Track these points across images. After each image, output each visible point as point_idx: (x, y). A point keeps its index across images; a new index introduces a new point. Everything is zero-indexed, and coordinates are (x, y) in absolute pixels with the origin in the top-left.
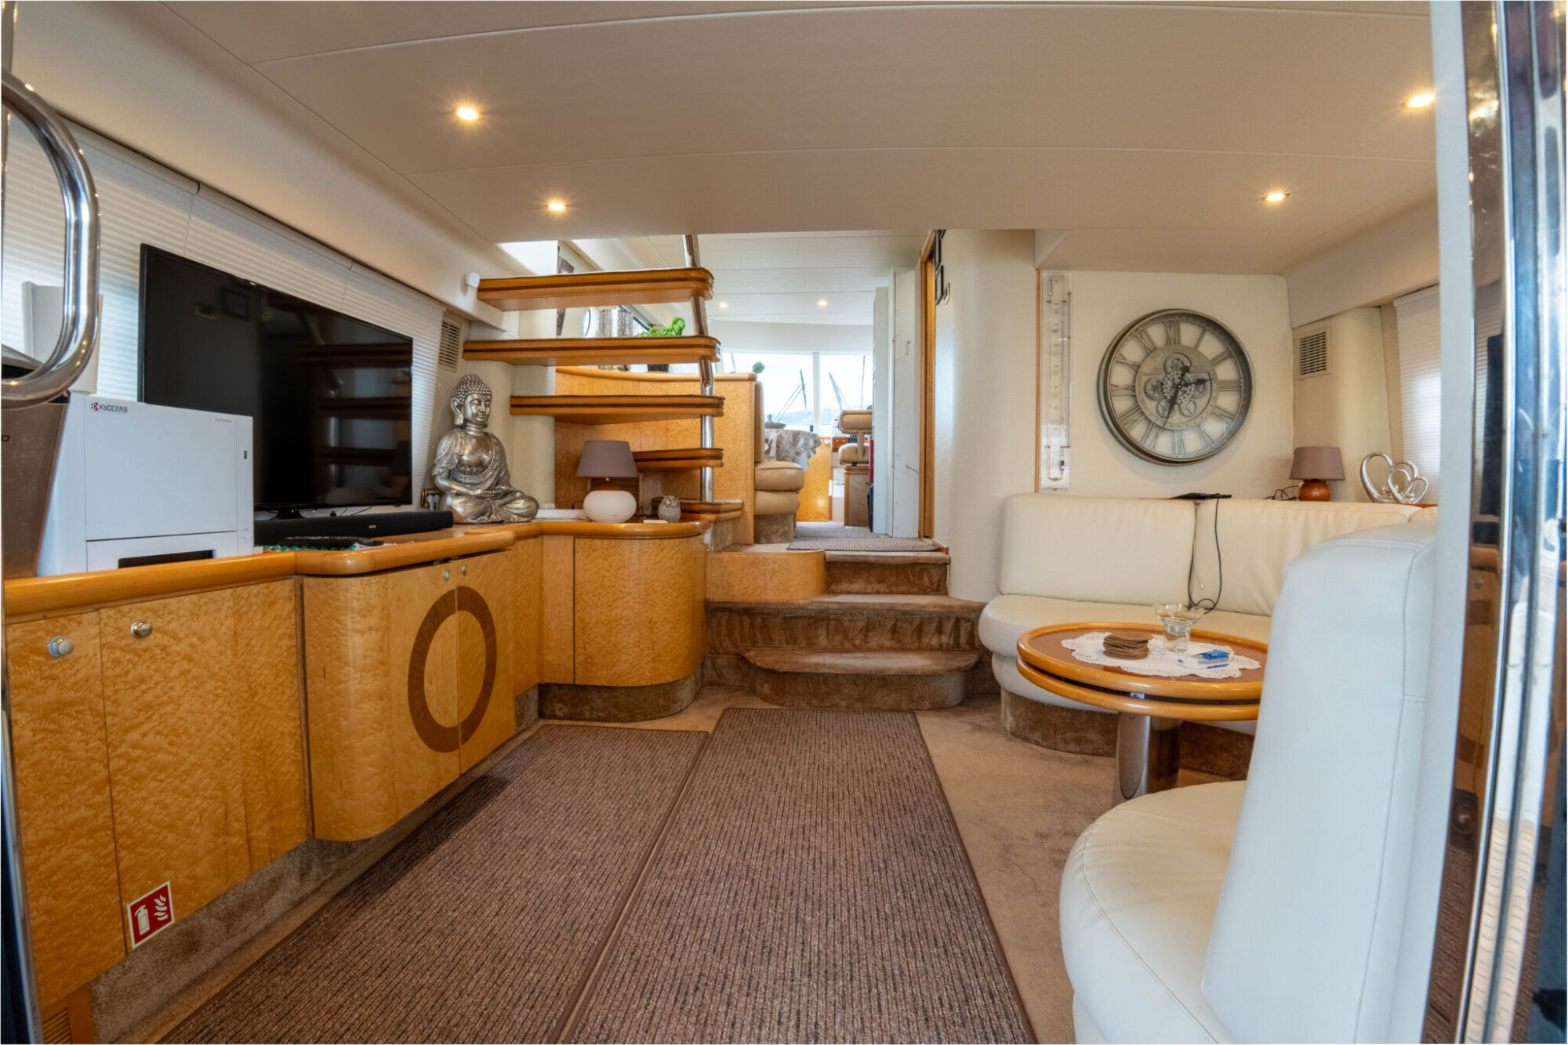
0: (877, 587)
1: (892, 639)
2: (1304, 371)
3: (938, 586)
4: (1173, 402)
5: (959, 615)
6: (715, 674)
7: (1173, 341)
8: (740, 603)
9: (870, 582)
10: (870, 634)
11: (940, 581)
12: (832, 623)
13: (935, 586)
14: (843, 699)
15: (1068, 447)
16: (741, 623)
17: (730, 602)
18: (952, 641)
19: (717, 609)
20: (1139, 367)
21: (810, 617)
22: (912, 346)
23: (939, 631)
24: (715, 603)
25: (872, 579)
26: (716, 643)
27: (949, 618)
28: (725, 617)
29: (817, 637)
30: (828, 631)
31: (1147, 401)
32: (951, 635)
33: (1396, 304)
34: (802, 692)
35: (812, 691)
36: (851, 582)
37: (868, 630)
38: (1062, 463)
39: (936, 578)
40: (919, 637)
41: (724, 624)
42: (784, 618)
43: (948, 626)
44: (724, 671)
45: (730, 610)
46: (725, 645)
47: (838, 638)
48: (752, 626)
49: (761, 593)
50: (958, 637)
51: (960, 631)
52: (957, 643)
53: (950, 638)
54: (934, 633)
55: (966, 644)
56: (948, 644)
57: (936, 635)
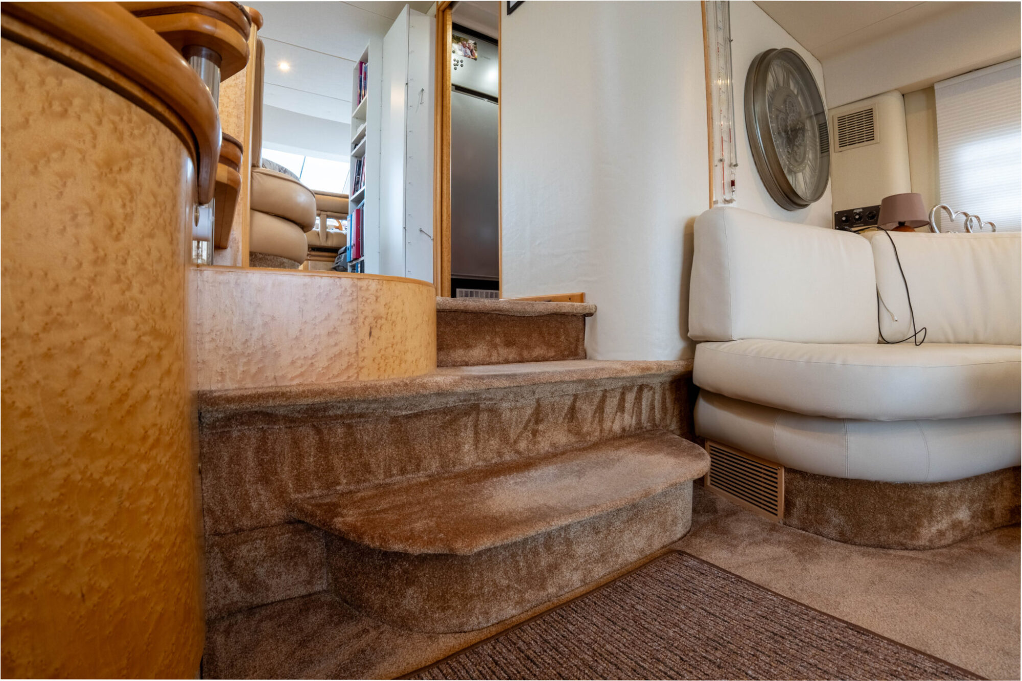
2: (842, 145)
6: (234, 585)
8: (299, 395)
10: (541, 427)
11: (571, 341)
12: (484, 417)
14: (576, 569)
15: (736, 165)
16: (296, 442)
17: (273, 396)
18: (634, 422)
19: (229, 419)
21: (446, 411)
24: (229, 400)
26: (231, 505)
27: (630, 389)
28: (252, 434)
29: (458, 447)
30: (476, 433)
32: (633, 412)
33: (936, 87)
34: (505, 582)
35: (524, 572)
36: (468, 347)
37: (538, 421)
38: (733, 183)
40: (601, 421)
41: (250, 454)
42: (394, 420)
43: (631, 399)
44: (261, 571)
45: (269, 417)
46: (254, 506)
47: (494, 443)
48: (323, 447)
49: (349, 366)
50: (640, 413)
51: (641, 405)
52: (639, 422)
53: (632, 417)
54: (616, 412)
55: (647, 422)
56: (630, 426)
57: (619, 414)
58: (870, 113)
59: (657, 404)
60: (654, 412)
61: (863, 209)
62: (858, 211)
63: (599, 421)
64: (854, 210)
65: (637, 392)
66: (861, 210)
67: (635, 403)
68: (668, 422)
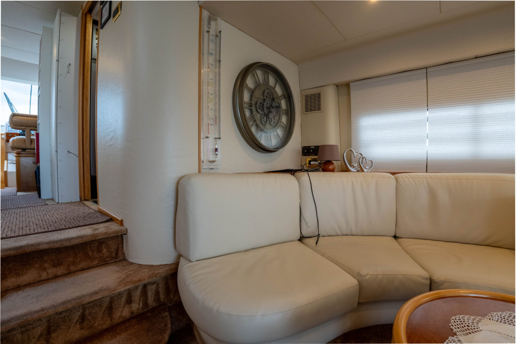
0: (52, 271)
1: (82, 329)
2: (307, 110)
3: (117, 254)
4: (267, 116)
5: (146, 281)
7: (266, 81)
9: (45, 269)
11: (117, 249)
13: (114, 255)
15: (220, 138)
18: (141, 305)
20: (253, 92)
22: (72, 68)
23: (129, 301)
25: (46, 265)
27: (136, 289)
31: (257, 114)
32: (140, 301)
33: (351, 84)
38: (216, 150)
39: (113, 247)
40: (111, 315)
43: (137, 294)
50: (147, 299)
51: (147, 294)
52: (146, 304)
53: (139, 304)
54: (125, 305)
55: (153, 303)
56: (138, 309)
57: (127, 306)
58: (319, 95)
59: (161, 291)
60: (159, 295)
61: (315, 146)
62: (312, 147)
63: (109, 315)
64: (310, 146)
65: (142, 289)
66: (314, 147)
67: (140, 296)
68: (172, 297)
